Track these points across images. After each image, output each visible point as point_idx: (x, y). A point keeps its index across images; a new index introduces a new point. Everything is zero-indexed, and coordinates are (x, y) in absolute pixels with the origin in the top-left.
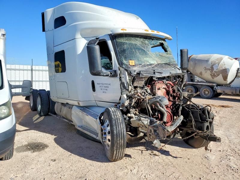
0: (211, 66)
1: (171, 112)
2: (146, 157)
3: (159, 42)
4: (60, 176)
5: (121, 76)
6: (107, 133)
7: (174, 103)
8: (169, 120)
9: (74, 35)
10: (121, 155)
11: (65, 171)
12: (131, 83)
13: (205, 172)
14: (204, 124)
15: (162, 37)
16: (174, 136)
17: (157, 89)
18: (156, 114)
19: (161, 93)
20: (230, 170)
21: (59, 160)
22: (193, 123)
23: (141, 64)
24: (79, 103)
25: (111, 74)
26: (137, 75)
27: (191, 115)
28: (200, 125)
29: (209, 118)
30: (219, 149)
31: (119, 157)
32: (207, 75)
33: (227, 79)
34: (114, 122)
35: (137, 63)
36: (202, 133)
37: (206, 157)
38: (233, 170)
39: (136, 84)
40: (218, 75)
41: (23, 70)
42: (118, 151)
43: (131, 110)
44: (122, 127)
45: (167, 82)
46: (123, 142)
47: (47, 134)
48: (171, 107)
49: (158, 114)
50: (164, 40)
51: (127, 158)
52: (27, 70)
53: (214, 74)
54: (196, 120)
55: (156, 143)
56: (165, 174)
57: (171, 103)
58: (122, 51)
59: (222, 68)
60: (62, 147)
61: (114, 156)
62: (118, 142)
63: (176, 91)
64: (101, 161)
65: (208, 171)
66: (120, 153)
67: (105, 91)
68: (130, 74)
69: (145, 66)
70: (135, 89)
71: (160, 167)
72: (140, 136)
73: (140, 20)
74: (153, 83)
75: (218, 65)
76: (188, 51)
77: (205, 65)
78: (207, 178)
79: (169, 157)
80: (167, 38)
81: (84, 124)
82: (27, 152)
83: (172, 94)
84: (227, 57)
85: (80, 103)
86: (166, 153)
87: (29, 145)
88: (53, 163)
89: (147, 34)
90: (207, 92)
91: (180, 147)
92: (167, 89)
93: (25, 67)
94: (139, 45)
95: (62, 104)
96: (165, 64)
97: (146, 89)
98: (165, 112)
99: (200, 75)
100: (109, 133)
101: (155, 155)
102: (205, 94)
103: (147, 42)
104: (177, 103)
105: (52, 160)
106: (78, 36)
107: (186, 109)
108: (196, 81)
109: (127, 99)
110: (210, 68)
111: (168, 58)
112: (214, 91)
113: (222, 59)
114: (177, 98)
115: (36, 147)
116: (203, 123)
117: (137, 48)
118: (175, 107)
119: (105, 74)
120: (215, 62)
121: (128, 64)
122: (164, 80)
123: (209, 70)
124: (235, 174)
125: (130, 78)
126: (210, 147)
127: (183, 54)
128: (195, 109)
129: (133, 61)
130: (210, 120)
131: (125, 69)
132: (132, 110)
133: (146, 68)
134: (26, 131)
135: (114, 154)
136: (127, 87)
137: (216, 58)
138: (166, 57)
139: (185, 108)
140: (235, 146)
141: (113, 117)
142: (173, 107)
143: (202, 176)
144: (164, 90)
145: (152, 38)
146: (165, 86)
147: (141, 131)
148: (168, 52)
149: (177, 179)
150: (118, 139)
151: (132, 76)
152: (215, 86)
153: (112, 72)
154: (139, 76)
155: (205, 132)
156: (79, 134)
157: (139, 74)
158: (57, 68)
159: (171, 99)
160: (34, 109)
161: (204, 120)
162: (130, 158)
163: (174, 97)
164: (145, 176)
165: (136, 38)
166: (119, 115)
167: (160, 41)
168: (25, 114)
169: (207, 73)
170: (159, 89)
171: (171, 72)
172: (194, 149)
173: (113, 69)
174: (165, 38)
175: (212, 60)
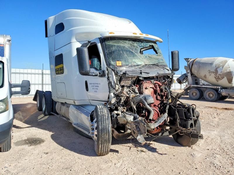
0: (215, 69)
1: (159, 111)
2: (132, 153)
3: (148, 44)
4: (48, 166)
5: (109, 76)
6: (95, 129)
7: (162, 102)
8: (156, 118)
9: (70, 39)
10: (107, 149)
11: (54, 163)
12: (119, 82)
13: (186, 168)
14: (188, 122)
15: (152, 40)
16: (162, 134)
17: (144, 89)
18: (144, 112)
19: (148, 92)
20: (212, 167)
21: (52, 153)
22: (178, 121)
23: (128, 65)
24: (74, 102)
25: (100, 73)
26: (123, 75)
27: (177, 113)
28: (184, 123)
29: (194, 116)
30: (208, 148)
31: (104, 151)
32: (212, 78)
33: (232, 81)
34: (100, 118)
35: (124, 63)
36: (186, 130)
37: (191, 155)
38: (215, 167)
39: (123, 83)
40: (223, 78)
41: (35, 74)
42: (103, 145)
43: (119, 108)
44: (107, 123)
45: (155, 82)
46: (107, 136)
47: (46, 131)
48: (159, 106)
49: (145, 112)
50: (155, 42)
51: (114, 153)
52: (38, 74)
53: (218, 76)
54: (181, 118)
55: (140, 139)
56: (146, 168)
57: (159, 102)
58: (110, 53)
59: (226, 71)
60: (56, 143)
61: (99, 150)
62: (103, 137)
63: (164, 91)
64: (90, 155)
65: (189, 167)
66: (105, 148)
67: (96, 90)
68: (116, 74)
69: (132, 67)
70: (123, 88)
71: (144, 162)
72: (127, 133)
73: (132, 24)
74: (141, 82)
75: (223, 68)
76: (178, 52)
77: (208, 68)
78: (187, 173)
79: (155, 154)
80: (158, 41)
81: (79, 121)
82: (24, 146)
83: (160, 93)
84: (232, 59)
85: (76, 102)
86: (154, 150)
87: (28, 140)
88: (46, 155)
89: (136, 37)
90: (211, 95)
91: (169, 145)
92: (155, 88)
93: (37, 71)
94: (127, 47)
95: (62, 103)
96: (152, 65)
97: (134, 88)
98: (152, 110)
99: (205, 78)
100: (96, 129)
101: (142, 151)
102: (209, 97)
103: (135, 44)
104: (165, 102)
105: (45, 153)
106: (74, 40)
107: (173, 107)
108: (201, 84)
109: (114, 97)
110: (215, 71)
111: (157, 59)
112: (219, 94)
113: (227, 62)
114: (164, 97)
115: (34, 142)
116: (187, 120)
117: (125, 50)
118: (163, 106)
119: (94, 74)
120: (220, 64)
121: (115, 65)
122: (152, 80)
123: (213, 72)
124: (217, 171)
125: (117, 78)
126: (200, 145)
127: (174, 55)
128: (181, 107)
129: (120, 62)
130: (194, 118)
131: (112, 70)
132: (121, 108)
133: (133, 68)
134: (28, 128)
135: (100, 148)
136: (114, 86)
137: (220, 61)
138: (155, 58)
139: (171, 107)
140: (225, 146)
141: (99, 113)
142: (160, 105)
143: (182, 171)
144: (152, 90)
145: (142, 41)
146: (152, 86)
147: (128, 128)
148: (159, 54)
149: (157, 172)
150: (103, 134)
151: (119, 76)
152: (220, 89)
153: (100, 72)
154: (125, 76)
155: (188, 130)
156: (75, 132)
157: (125, 74)
158: (62, 71)
159: (159, 97)
160: (40, 109)
161: (188, 118)
162: (117, 154)
163: (162, 97)
164: (127, 170)
165: (125, 41)
166: (106, 112)
167: (150, 44)
168: (32, 114)
169: (211, 75)
170: (146, 88)
171: (159, 72)
172: (182, 147)
173: (102, 70)
174: (156, 41)
175: (217, 63)
